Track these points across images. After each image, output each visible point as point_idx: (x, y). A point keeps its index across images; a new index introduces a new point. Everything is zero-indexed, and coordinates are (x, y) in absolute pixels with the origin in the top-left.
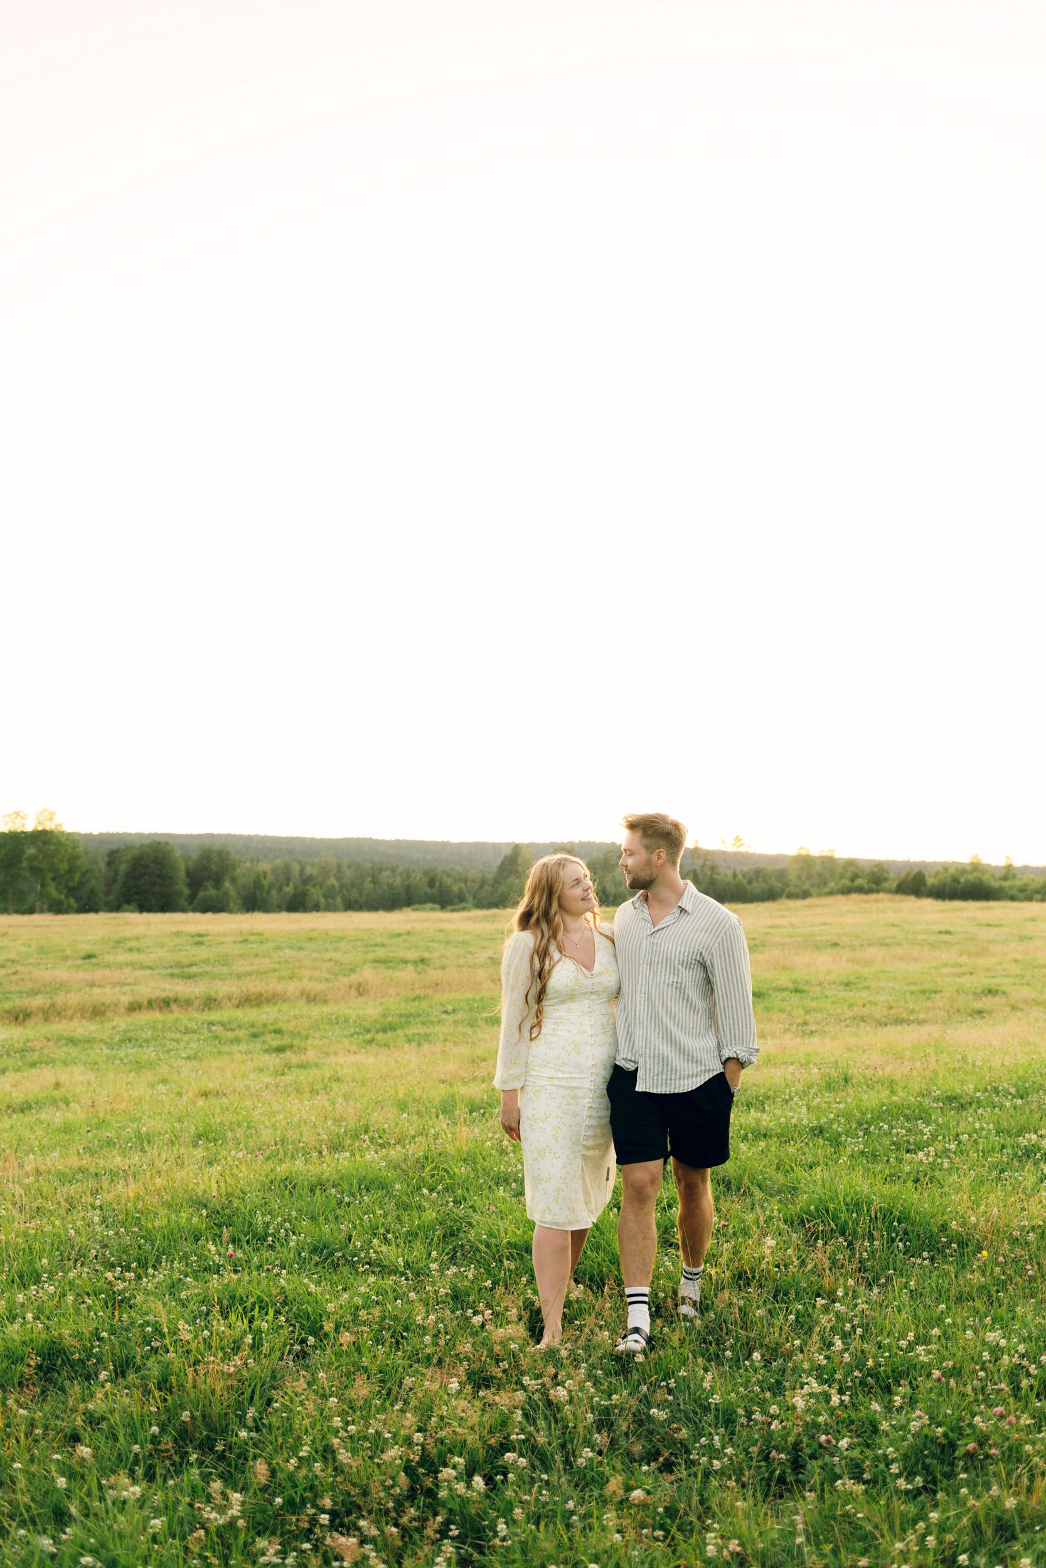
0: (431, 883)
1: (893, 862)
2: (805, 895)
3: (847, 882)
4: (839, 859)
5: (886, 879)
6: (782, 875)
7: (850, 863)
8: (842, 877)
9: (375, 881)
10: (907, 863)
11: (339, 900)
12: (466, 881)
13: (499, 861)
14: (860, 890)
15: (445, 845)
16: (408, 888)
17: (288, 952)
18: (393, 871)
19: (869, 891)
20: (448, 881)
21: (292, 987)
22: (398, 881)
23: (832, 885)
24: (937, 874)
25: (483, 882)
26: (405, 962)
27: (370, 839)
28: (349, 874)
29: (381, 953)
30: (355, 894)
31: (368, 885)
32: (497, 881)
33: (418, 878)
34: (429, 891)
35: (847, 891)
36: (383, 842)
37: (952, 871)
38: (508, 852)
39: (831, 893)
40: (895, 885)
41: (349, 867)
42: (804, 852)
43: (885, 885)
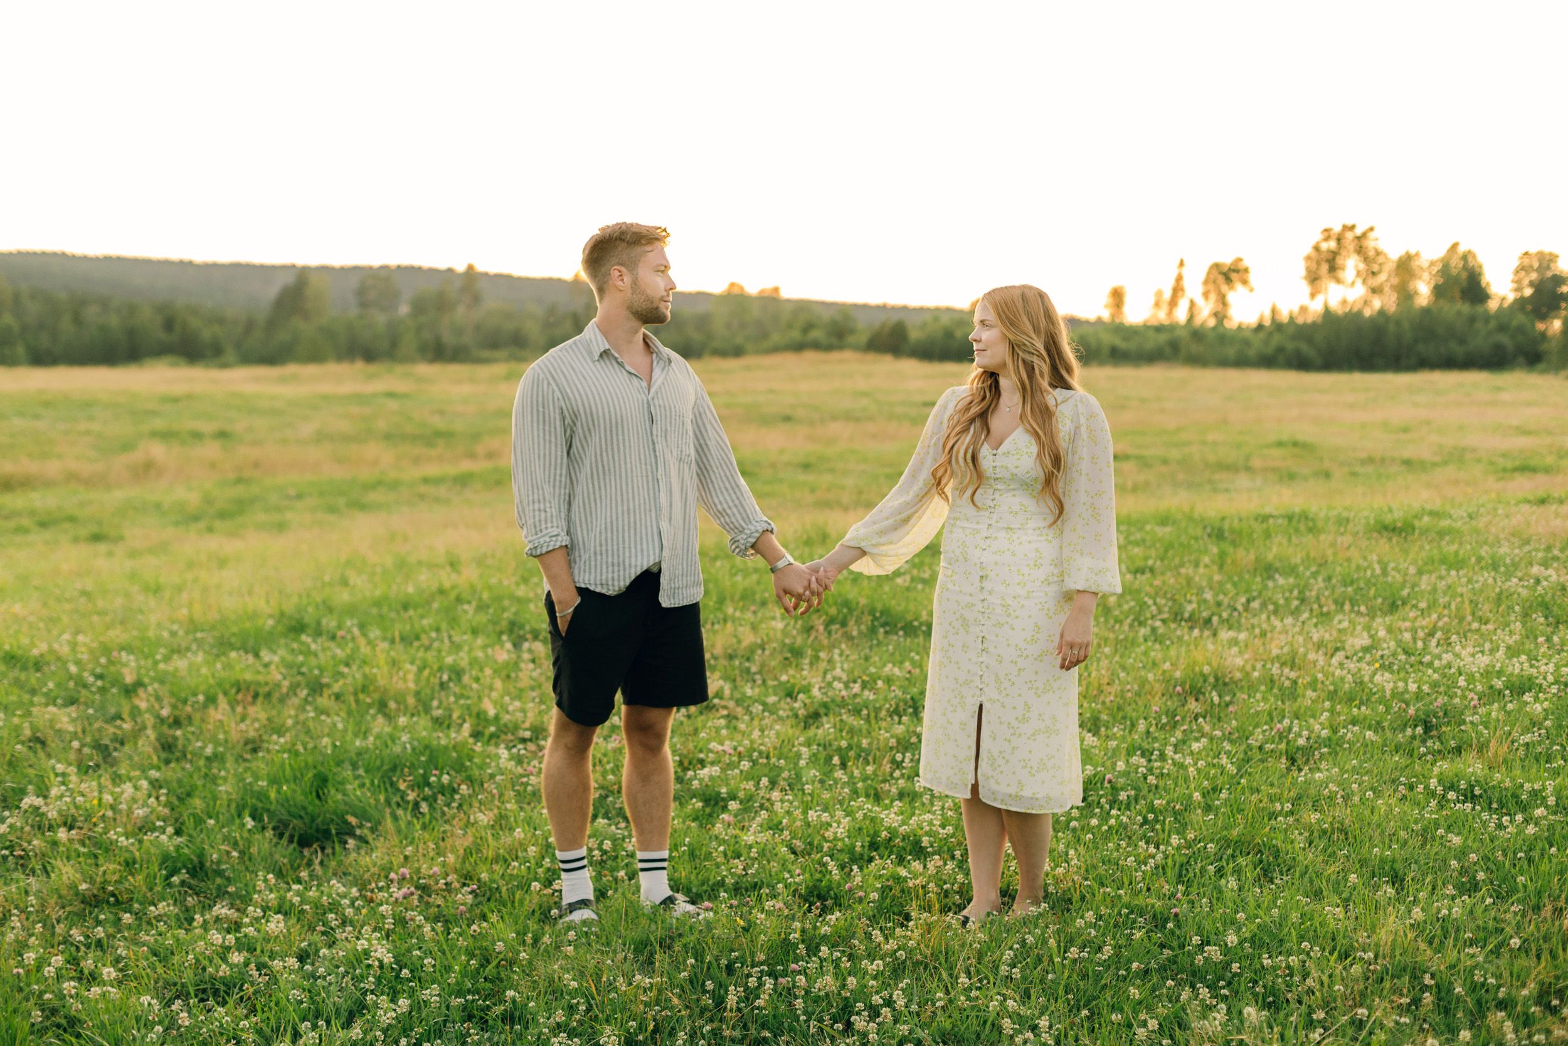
0: (169, 324)
1: (865, 307)
2: (737, 352)
3: (796, 335)
4: (789, 301)
5: (852, 331)
6: (703, 322)
7: (802, 307)
8: (790, 326)
9: (77, 320)
10: (883, 308)
11: (20, 350)
12: (221, 321)
13: (272, 292)
14: (816, 346)
15: (185, 266)
16: (131, 333)
17: (18, 422)
18: (104, 303)
19: (829, 348)
20: (195, 323)
21: (53, 468)
22: (114, 321)
23: (776, 338)
24: (924, 325)
25: (250, 326)
26: (197, 436)
27: (64, 254)
28: (33, 309)
29: (159, 424)
30: (44, 341)
31: (66, 325)
32: (272, 324)
33: (147, 317)
34: (162, 336)
35: (799, 347)
36: (85, 258)
37: (945, 320)
38: (289, 279)
39: (776, 349)
40: (863, 338)
41: (33, 297)
42: (736, 291)
43: (851, 339)
